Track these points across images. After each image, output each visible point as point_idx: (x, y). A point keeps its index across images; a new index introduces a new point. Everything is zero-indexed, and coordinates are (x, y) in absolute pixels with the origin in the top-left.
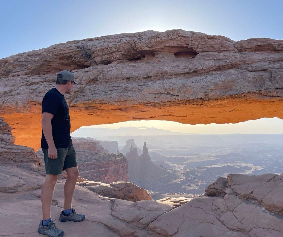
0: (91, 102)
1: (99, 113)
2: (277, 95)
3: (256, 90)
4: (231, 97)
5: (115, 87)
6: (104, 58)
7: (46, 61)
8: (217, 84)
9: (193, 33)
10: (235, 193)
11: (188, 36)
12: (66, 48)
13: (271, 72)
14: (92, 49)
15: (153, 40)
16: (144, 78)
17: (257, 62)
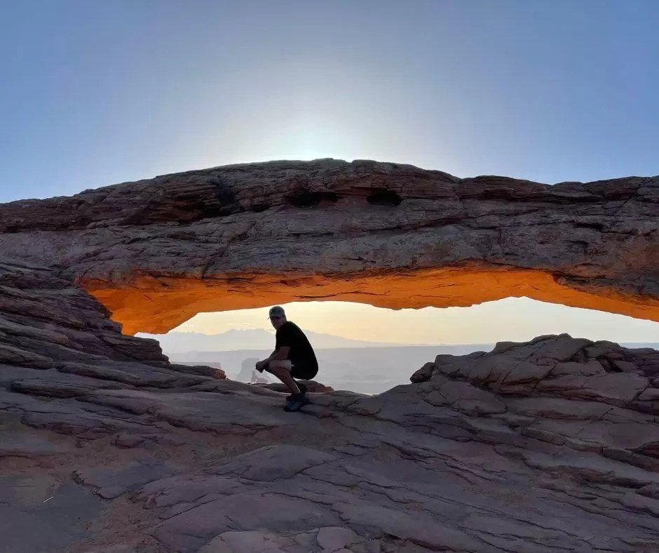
0: (239, 271)
1: (248, 289)
2: (506, 263)
3: (480, 256)
4: (447, 264)
5: (277, 249)
6: (256, 201)
7: (152, 202)
8: (428, 247)
9: (395, 166)
10: (442, 373)
11: (388, 172)
12: (189, 182)
13: (500, 230)
14: (236, 187)
15: (335, 178)
16: (322, 235)
17: (484, 215)
